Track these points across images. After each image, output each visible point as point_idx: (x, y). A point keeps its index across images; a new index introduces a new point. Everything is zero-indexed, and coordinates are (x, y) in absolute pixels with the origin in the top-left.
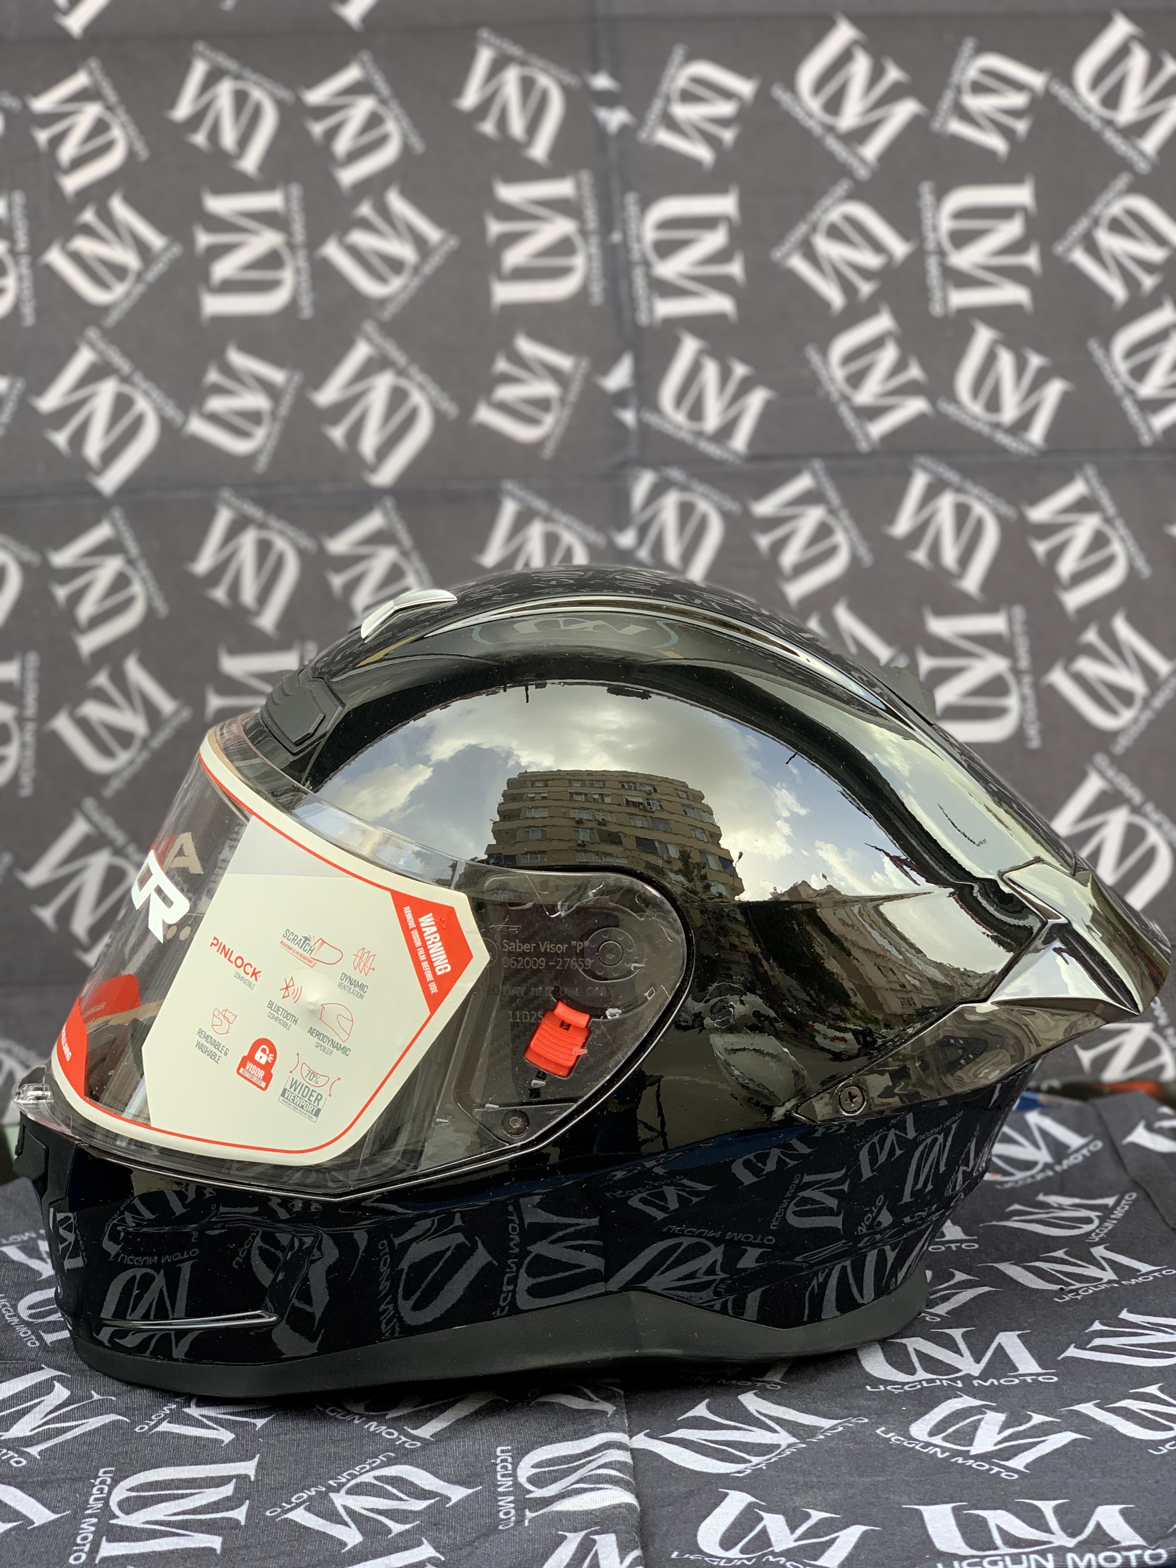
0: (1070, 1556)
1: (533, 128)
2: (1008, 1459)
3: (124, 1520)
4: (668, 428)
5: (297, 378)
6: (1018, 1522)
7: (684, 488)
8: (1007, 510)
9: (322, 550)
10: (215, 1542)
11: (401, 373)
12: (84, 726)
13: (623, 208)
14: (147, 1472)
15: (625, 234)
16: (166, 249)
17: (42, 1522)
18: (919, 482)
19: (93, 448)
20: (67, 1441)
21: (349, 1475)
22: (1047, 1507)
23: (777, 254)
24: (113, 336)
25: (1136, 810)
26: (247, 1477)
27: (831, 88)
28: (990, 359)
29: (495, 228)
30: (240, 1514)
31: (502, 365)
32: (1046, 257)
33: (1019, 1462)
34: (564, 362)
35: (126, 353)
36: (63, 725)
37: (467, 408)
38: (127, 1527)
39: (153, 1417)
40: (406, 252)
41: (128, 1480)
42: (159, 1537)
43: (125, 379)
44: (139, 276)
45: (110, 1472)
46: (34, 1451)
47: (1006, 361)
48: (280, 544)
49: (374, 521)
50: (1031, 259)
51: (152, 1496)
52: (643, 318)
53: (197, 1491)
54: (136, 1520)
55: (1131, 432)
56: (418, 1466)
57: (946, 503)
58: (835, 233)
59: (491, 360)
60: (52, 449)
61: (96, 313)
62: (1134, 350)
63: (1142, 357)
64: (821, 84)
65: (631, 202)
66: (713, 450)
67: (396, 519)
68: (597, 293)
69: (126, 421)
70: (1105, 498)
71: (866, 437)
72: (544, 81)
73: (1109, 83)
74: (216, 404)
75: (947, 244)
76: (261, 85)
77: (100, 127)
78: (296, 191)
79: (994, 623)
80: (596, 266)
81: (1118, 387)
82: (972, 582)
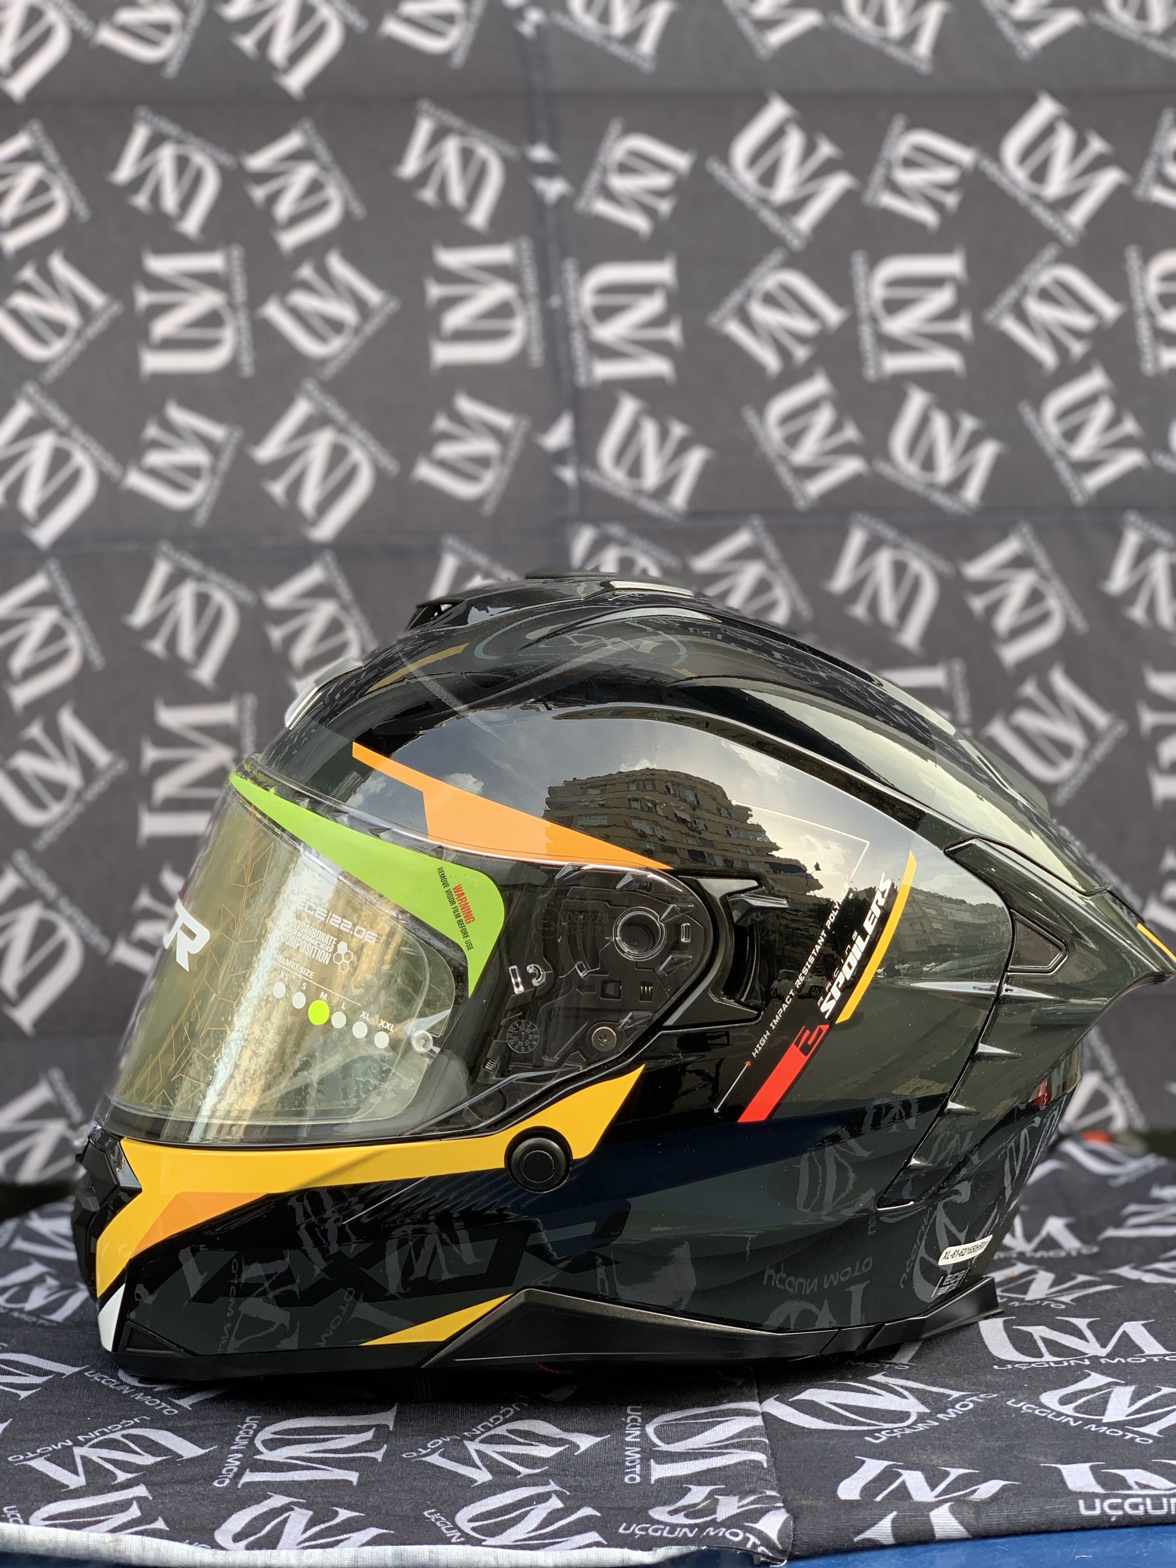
1: (472, 195)
4: (607, 486)
5: (237, 434)
7: (623, 544)
8: (945, 567)
9: (261, 604)
11: (342, 430)
12: (17, 778)
13: (561, 273)
15: (563, 297)
16: (106, 307)
18: (857, 540)
19: (30, 501)
23: (714, 319)
24: (52, 391)
27: (765, 162)
28: (924, 422)
29: (435, 291)
31: (442, 423)
32: (978, 324)
34: (503, 421)
35: (65, 408)
37: (408, 465)
40: (346, 313)
43: (63, 434)
44: (79, 333)
47: (940, 424)
48: (219, 597)
49: (314, 575)
50: (962, 326)
52: (582, 379)
55: (1063, 492)
57: (884, 560)
58: (770, 300)
59: (431, 419)
61: (35, 369)
62: (1065, 414)
63: (1074, 419)
64: (754, 159)
65: (570, 268)
66: (652, 507)
67: (336, 573)
68: (537, 354)
69: (63, 475)
70: (1040, 556)
71: (804, 495)
72: (484, 151)
73: (1036, 159)
74: (156, 459)
75: (880, 311)
76: (203, 150)
77: (41, 188)
78: (237, 252)
79: (933, 677)
80: (537, 329)
81: (1050, 449)
82: (911, 636)
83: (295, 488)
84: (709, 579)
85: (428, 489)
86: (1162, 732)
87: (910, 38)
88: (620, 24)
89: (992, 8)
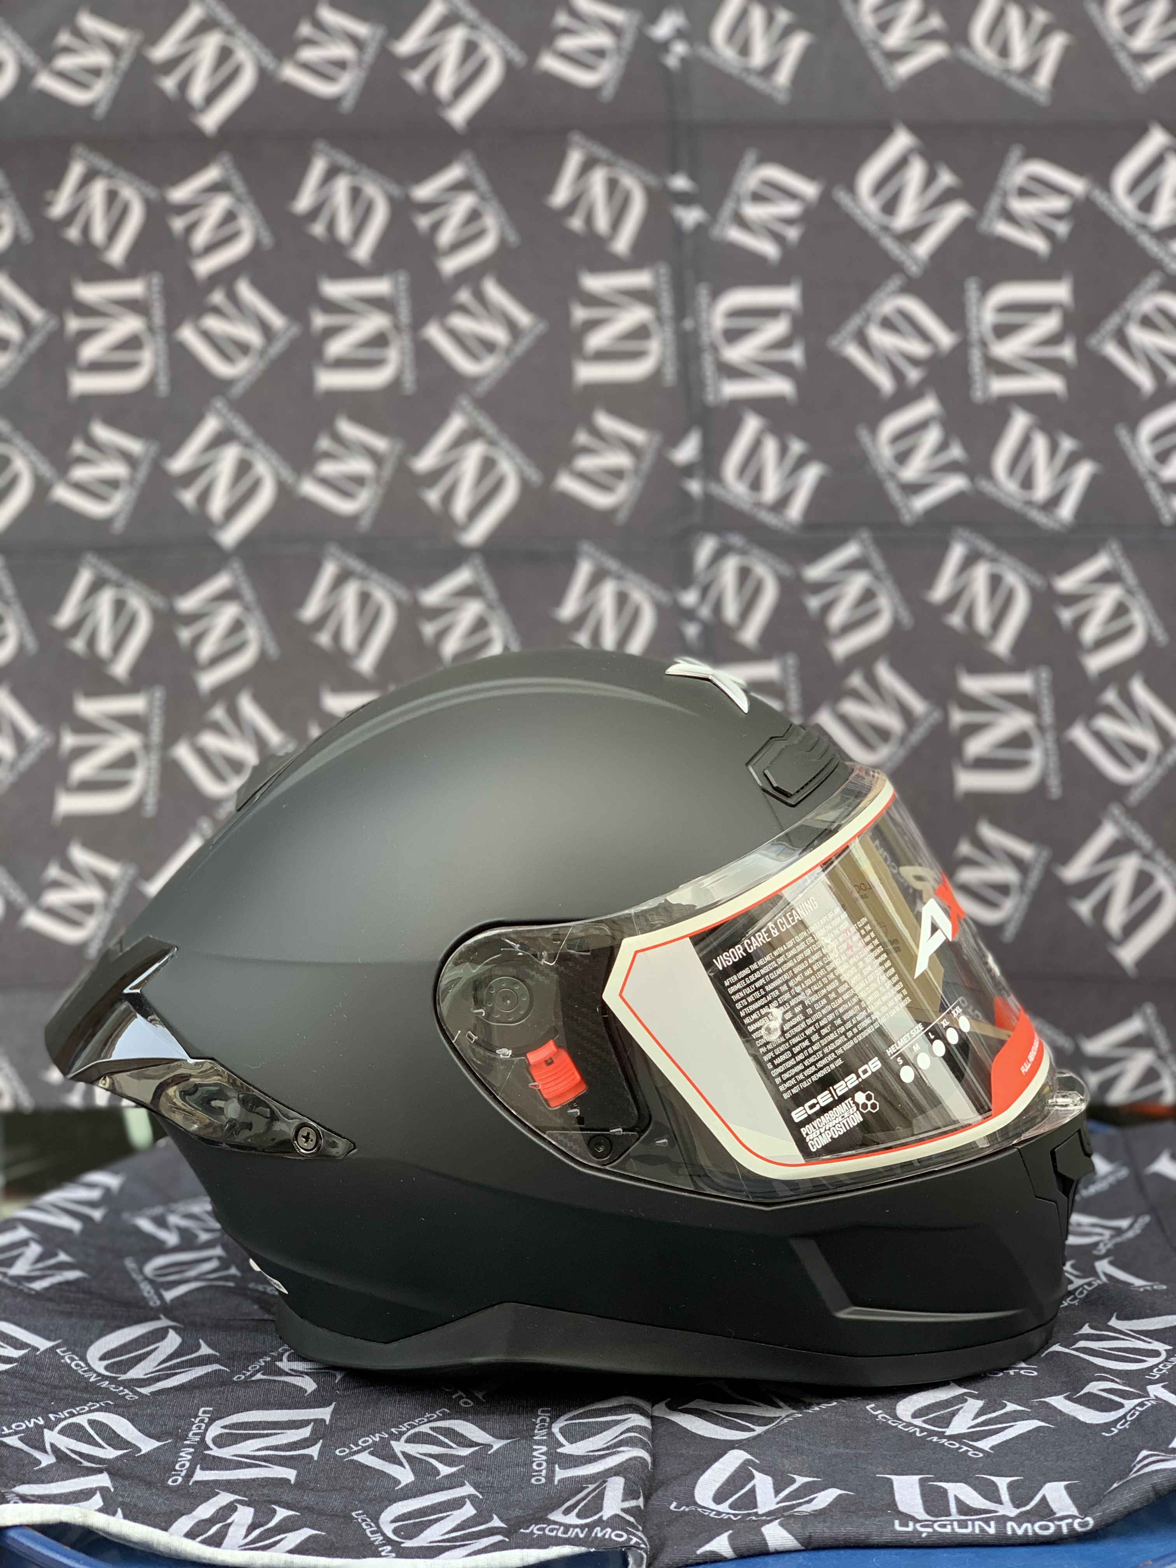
0: (1010, 1524)
1: (616, 223)
2: (977, 1441)
3: (216, 1451)
4: (729, 498)
5: (399, 446)
6: (974, 1494)
7: (743, 552)
8: (1037, 581)
9: (416, 601)
10: (291, 1474)
11: (492, 443)
12: (203, 755)
13: (695, 297)
14: (239, 1414)
15: (696, 320)
16: (285, 328)
18: (957, 553)
21: (409, 1425)
22: (1002, 1483)
23: (834, 342)
25: (1147, 856)
26: (323, 1421)
27: (888, 191)
28: (1025, 442)
30: (313, 1452)
31: (582, 438)
32: (1082, 350)
33: (986, 1444)
34: (637, 435)
35: (248, 420)
36: (183, 753)
37: (550, 476)
38: (218, 1458)
39: (250, 1368)
40: (498, 334)
41: (222, 1419)
42: (244, 1468)
43: (247, 445)
44: (262, 353)
45: (207, 1412)
46: (147, 1391)
47: (1040, 445)
48: (380, 595)
49: (463, 577)
50: (1067, 351)
51: (242, 1434)
52: (710, 397)
53: (279, 1431)
54: (227, 1452)
55: (1153, 512)
56: (467, 1421)
57: (981, 573)
58: (887, 324)
59: (571, 433)
60: (180, 507)
61: (222, 385)
62: (1159, 436)
63: (1166, 444)
64: (879, 187)
65: (703, 292)
66: (770, 519)
67: (483, 575)
68: (670, 375)
69: (245, 484)
70: (1127, 572)
71: (910, 510)
72: (629, 182)
73: (1144, 189)
74: (327, 468)
75: (989, 336)
76: (374, 182)
77: (230, 217)
78: (403, 278)
79: (1021, 683)
80: (671, 350)
81: (1142, 470)
82: (1002, 645)
83: (448, 497)
84: (819, 587)
85: (567, 499)
87: (1031, 70)
88: (759, 56)
89: (1111, 40)
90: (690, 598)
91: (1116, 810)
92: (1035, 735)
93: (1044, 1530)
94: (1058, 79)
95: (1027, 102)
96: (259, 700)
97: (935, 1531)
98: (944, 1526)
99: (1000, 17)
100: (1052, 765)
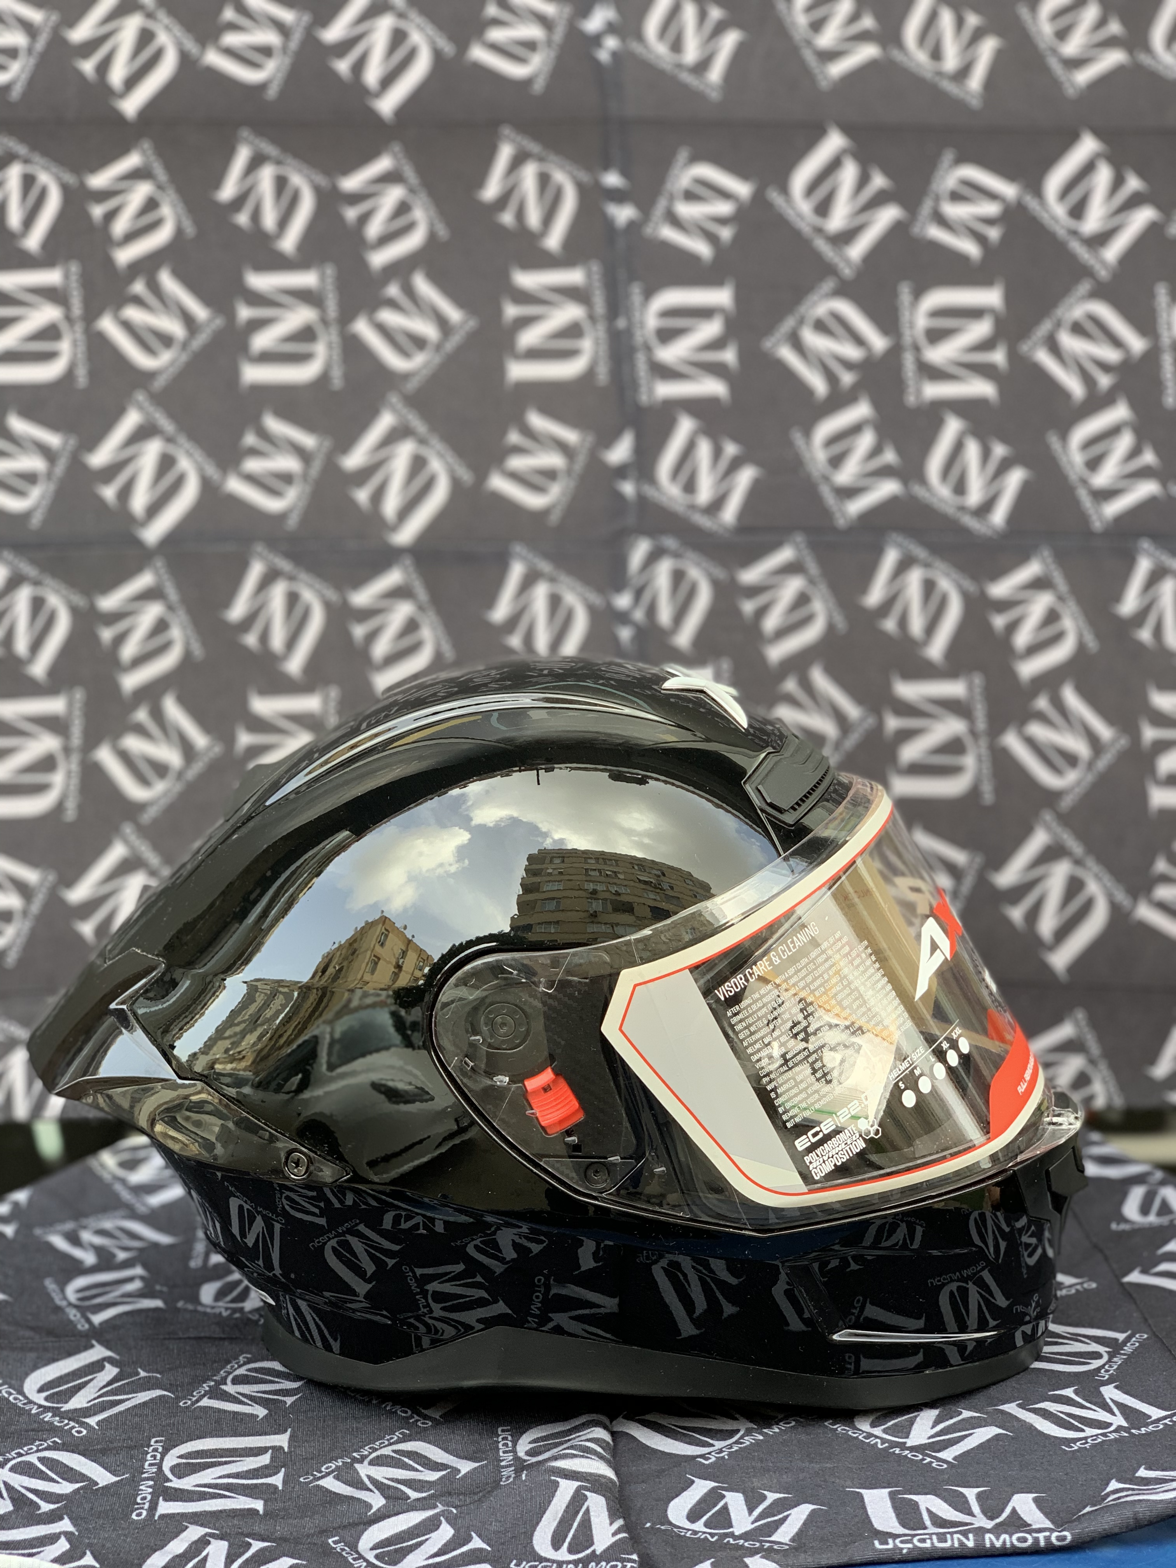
0: (988, 1536)
1: (548, 219)
2: (939, 1451)
3: (175, 1483)
4: (664, 500)
5: (327, 444)
6: (945, 1506)
7: (676, 555)
8: (970, 586)
9: (345, 602)
10: (259, 1505)
11: (422, 441)
12: (125, 757)
13: (627, 296)
14: (193, 1442)
15: (629, 319)
16: (210, 321)
17: (105, 1483)
18: (891, 558)
19: (139, 502)
20: (120, 1413)
21: (370, 1448)
22: (971, 1494)
23: (768, 344)
24: (161, 399)
25: (1078, 862)
26: (281, 1448)
27: (821, 192)
28: (958, 448)
29: (511, 311)
30: (277, 1480)
31: (514, 437)
32: (1013, 356)
33: (949, 1454)
34: (570, 436)
35: (172, 415)
36: (105, 756)
37: (481, 476)
38: (180, 1489)
39: (195, 1394)
40: (428, 330)
41: (177, 1448)
42: (209, 1499)
43: (170, 440)
44: (185, 345)
45: (161, 1441)
46: (92, 1421)
47: (972, 450)
48: (308, 596)
49: (393, 578)
50: (998, 357)
51: (199, 1463)
52: (644, 398)
53: (238, 1459)
54: (187, 1483)
55: (1084, 518)
56: (429, 1443)
57: (914, 579)
58: (820, 326)
59: (504, 433)
60: (101, 502)
61: (145, 377)
62: (1089, 443)
63: (1096, 450)
64: (811, 188)
65: (636, 291)
66: (704, 522)
67: (414, 576)
68: (603, 375)
69: (169, 479)
70: (1058, 578)
71: (844, 514)
72: (560, 177)
73: (1075, 196)
74: (252, 465)
75: (922, 341)
76: (300, 171)
77: (151, 205)
78: (330, 271)
79: (955, 689)
80: (603, 349)
81: (1073, 477)
82: (936, 650)
83: (378, 496)
84: (753, 591)
85: (499, 499)
86: (1162, 746)
87: (964, 72)
88: (691, 53)
89: (1042, 46)
90: (623, 601)
91: (1048, 816)
92: (968, 741)
93: (1021, 1542)
94: (990, 82)
95: (959, 105)
96: (183, 701)
97: (915, 1546)
98: (923, 1541)
99: (932, 18)
100: (985, 771)
